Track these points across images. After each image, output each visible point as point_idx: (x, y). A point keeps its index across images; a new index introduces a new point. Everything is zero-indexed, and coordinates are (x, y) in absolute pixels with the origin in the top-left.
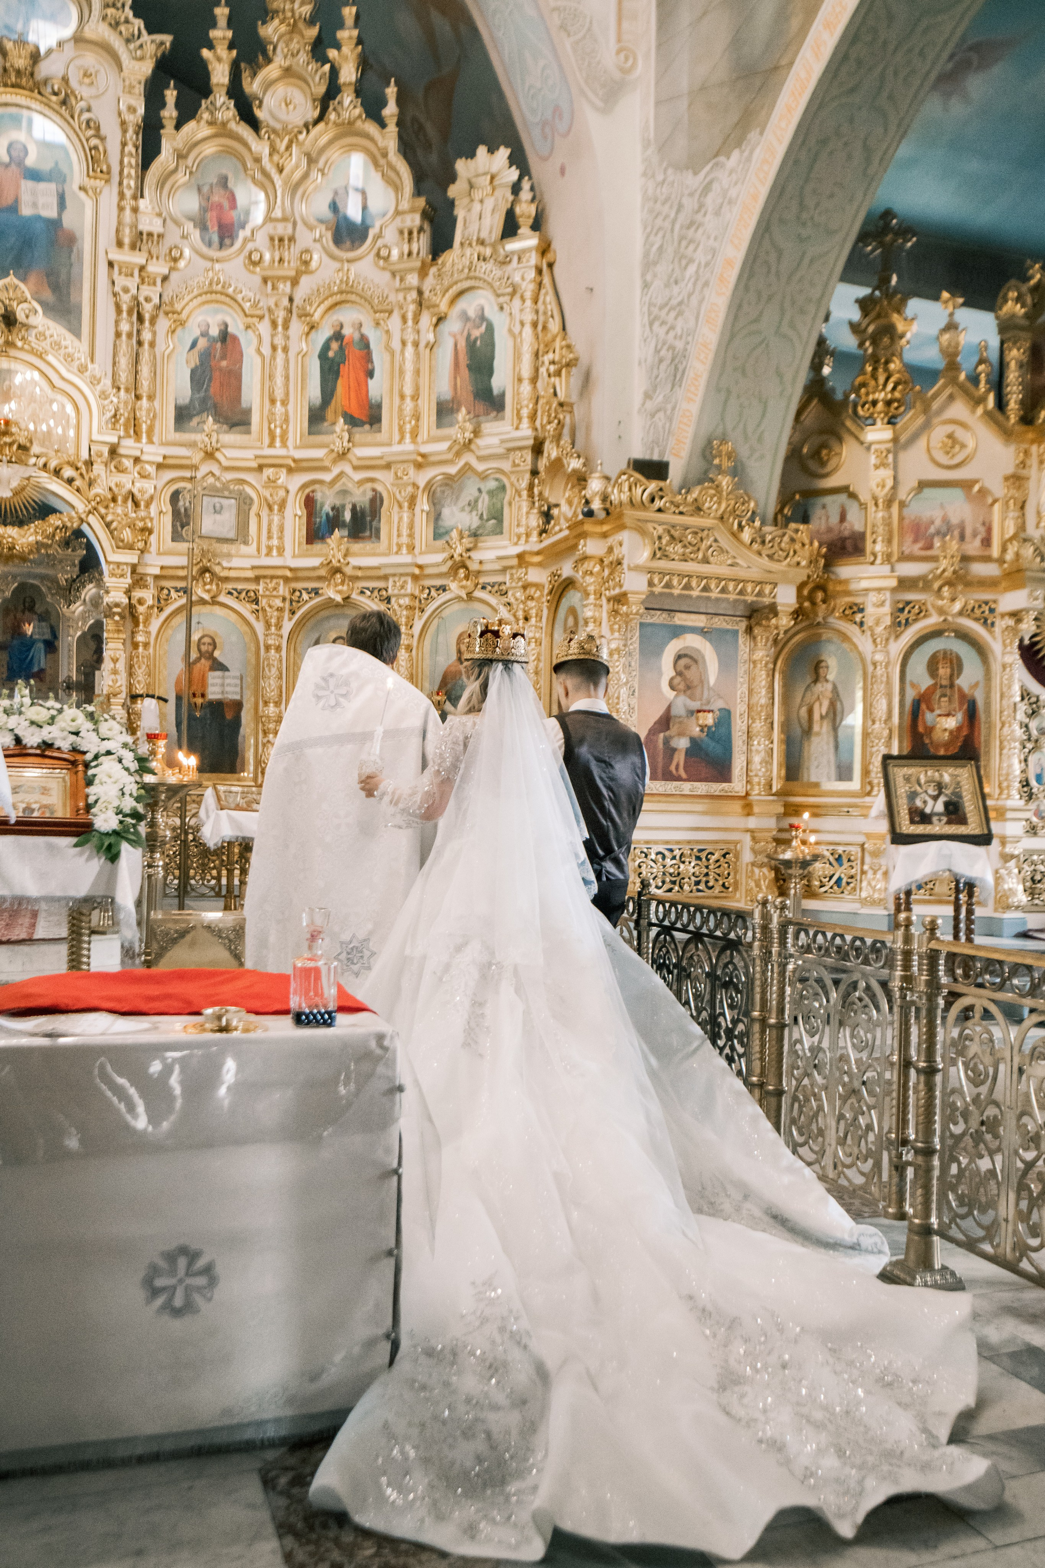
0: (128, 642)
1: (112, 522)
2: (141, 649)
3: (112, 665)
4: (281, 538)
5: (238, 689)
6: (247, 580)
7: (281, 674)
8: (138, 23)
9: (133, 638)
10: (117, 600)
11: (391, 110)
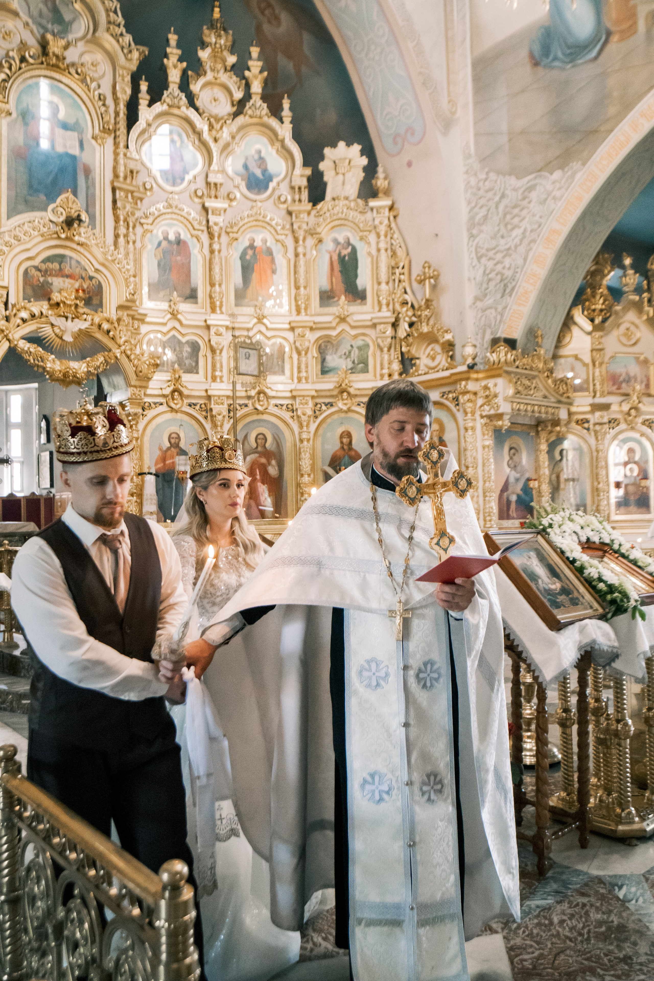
1: (134, 359)
6: (200, 397)
8: (128, 38)
11: (286, 113)
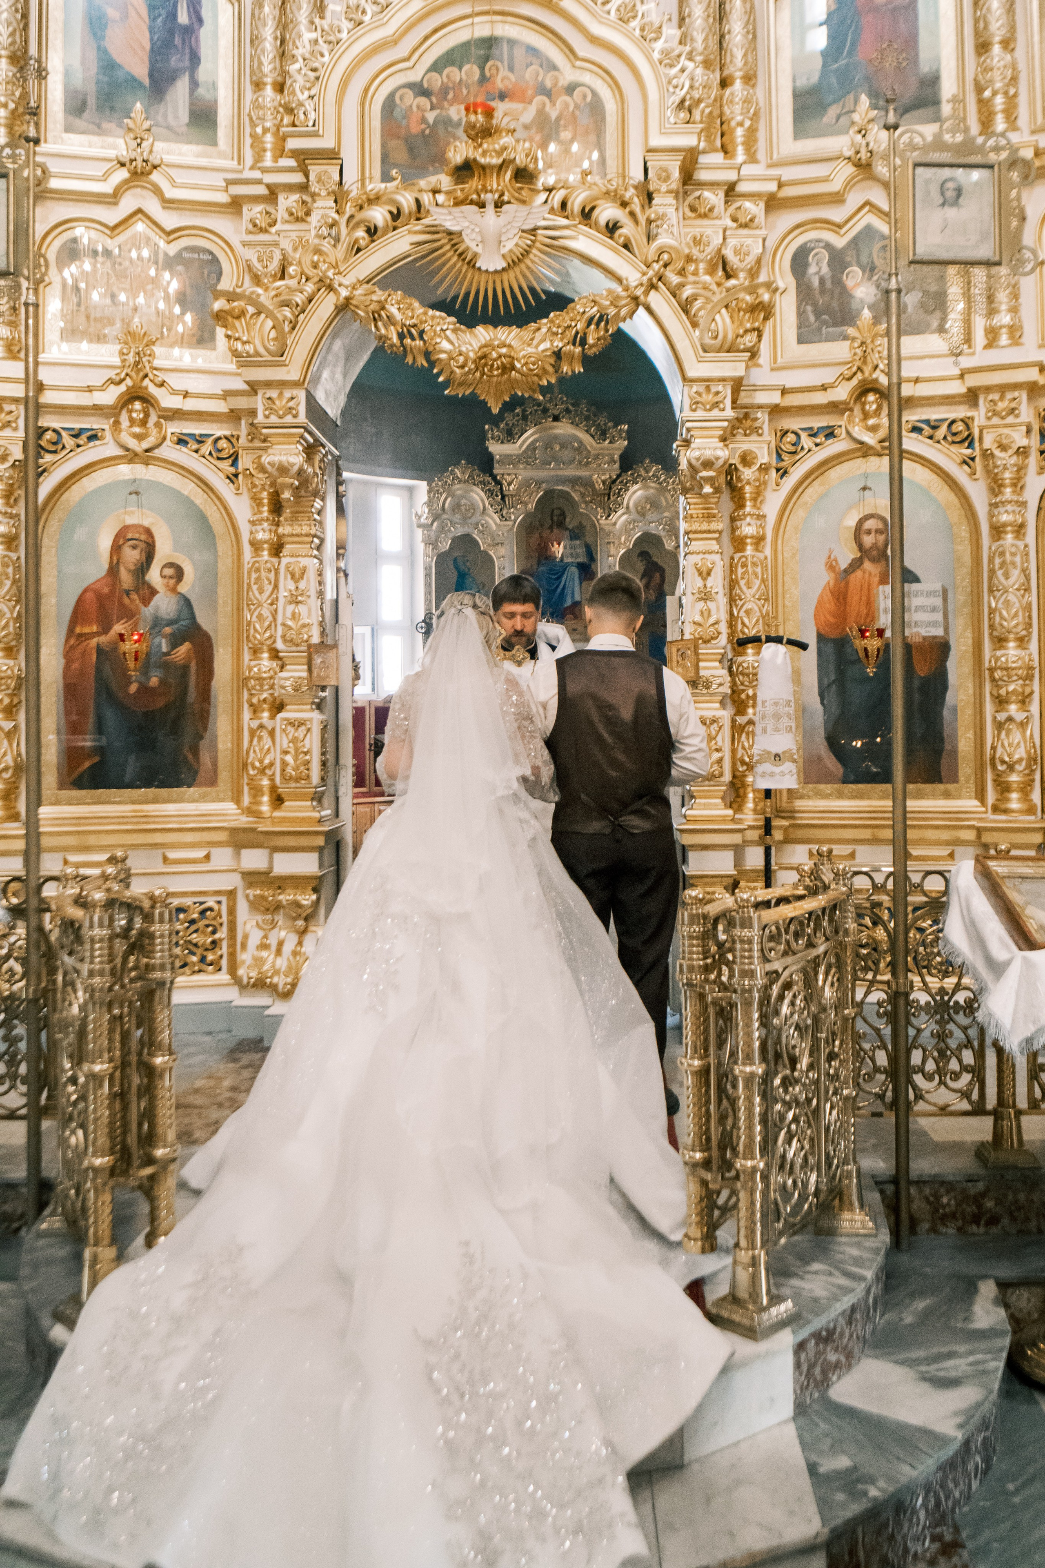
0: (726, 538)
1: (694, 298)
2: (749, 550)
3: (699, 583)
4: (1014, 310)
5: (939, 617)
6: (948, 400)
7: (1028, 578)
9: (733, 530)
10: (708, 454)
